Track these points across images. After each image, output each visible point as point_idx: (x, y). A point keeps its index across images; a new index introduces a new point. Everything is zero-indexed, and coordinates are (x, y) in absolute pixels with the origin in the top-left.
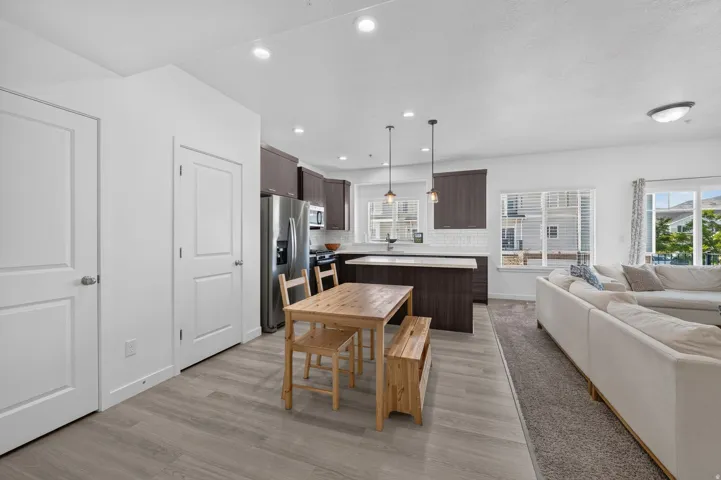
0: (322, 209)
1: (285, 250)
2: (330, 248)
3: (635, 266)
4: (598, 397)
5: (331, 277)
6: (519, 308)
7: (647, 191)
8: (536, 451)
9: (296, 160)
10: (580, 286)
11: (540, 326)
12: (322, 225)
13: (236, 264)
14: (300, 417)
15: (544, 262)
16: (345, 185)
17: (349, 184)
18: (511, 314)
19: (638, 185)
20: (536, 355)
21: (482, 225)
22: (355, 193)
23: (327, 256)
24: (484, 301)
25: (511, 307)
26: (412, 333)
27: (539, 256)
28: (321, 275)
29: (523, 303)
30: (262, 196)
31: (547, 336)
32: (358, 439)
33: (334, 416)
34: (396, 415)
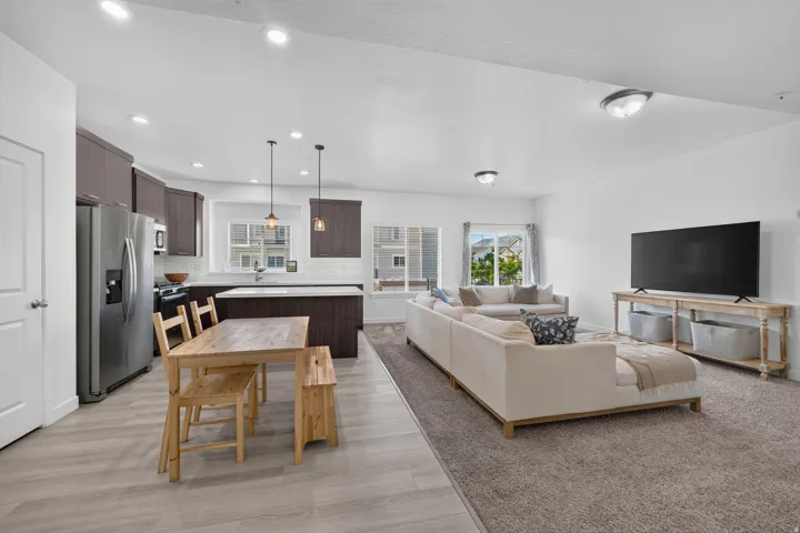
0: (163, 228)
1: (119, 283)
2: (173, 279)
3: (465, 288)
4: (459, 387)
5: (208, 314)
6: (389, 330)
7: (472, 231)
8: (428, 434)
9: (129, 159)
10: (440, 305)
11: (409, 342)
12: (164, 250)
13: (34, 306)
14: (196, 483)
15: (407, 288)
16: (196, 198)
17: (202, 199)
18: (384, 336)
19: (467, 226)
20: (410, 366)
21: (358, 255)
22: (209, 210)
23: (175, 290)
24: (361, 328)
25: (382, 329)
26: (317, 362)
27: (401, 284)
28: (198, 311)
29: (392, 325)
30: (79, 203)
31: (416, 349)
32: (280, 479)
33: (241, 468)
34: (312, 445)
